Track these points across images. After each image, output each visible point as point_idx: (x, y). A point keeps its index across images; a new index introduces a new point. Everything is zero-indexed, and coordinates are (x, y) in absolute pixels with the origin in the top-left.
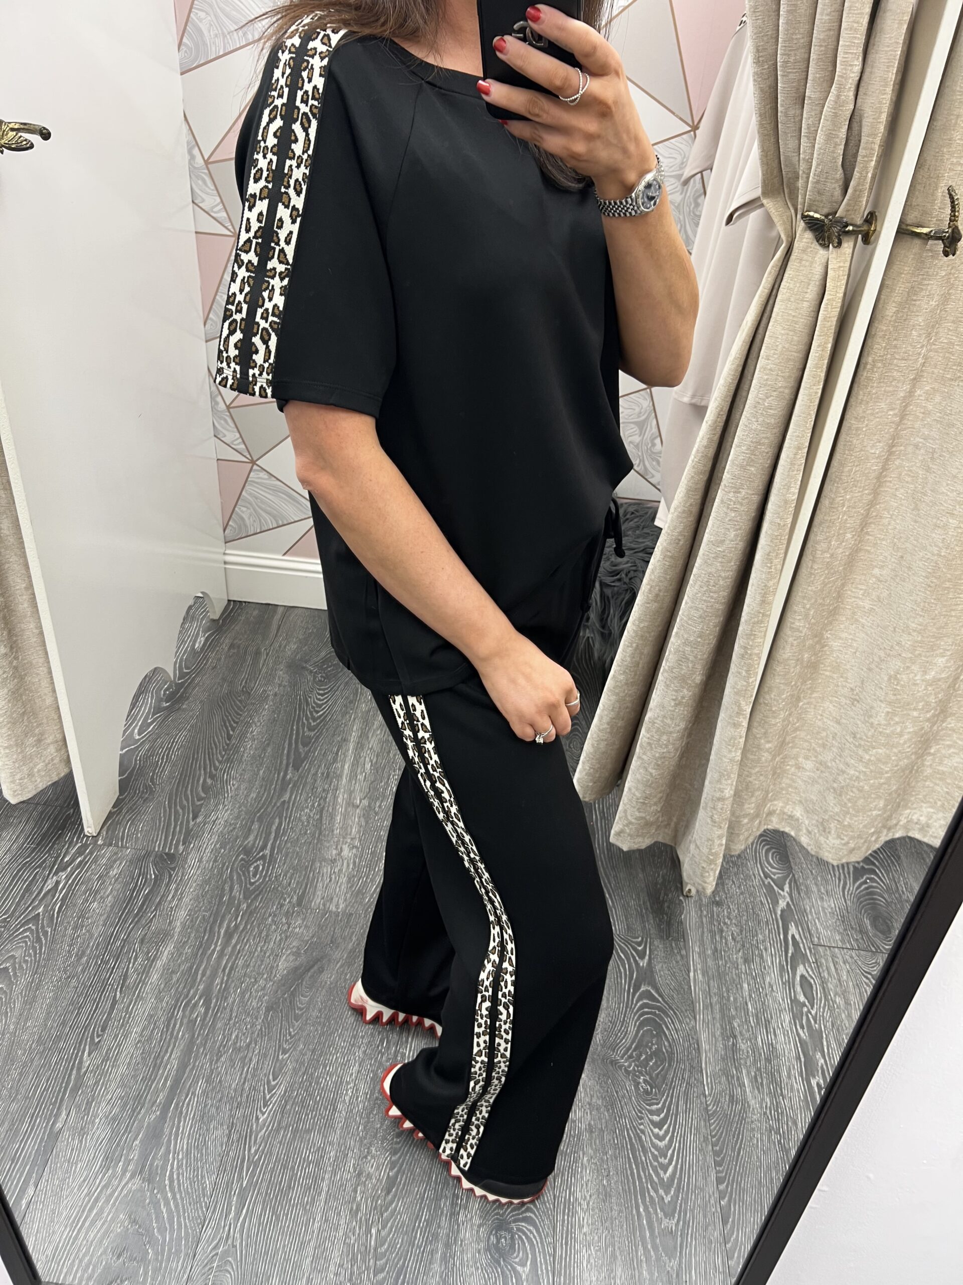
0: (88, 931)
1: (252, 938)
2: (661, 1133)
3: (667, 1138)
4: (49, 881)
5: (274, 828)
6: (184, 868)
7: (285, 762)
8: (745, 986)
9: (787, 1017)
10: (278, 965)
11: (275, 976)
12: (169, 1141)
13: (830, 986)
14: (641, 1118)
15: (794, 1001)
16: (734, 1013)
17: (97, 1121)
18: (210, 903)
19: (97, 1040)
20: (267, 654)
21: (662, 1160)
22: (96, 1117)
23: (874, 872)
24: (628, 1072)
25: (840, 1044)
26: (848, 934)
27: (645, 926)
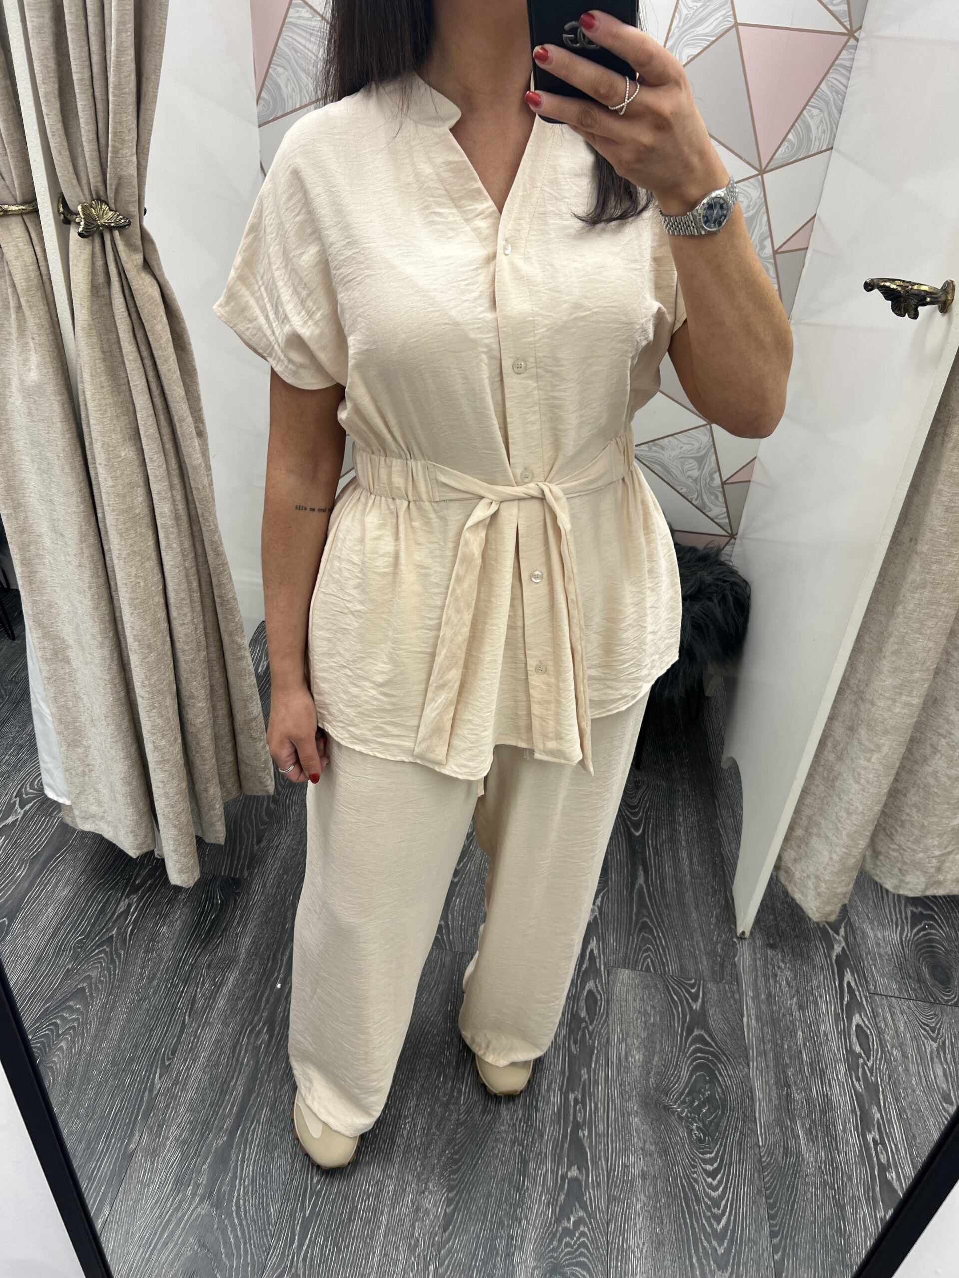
0: (159, 955)
2: (715, 1183)
3: (721, 1189)
4: (122, 903)
6: (249, 894)
8: (800, 1034)
9: (842, 1068)
12: (236, 1166)
13: (887, 1037)
14: (694, 1167)
15: (850, 1052)
16: (788, 1062)
17: (168, 1143)
19: (167, 1063)
21: (715, 1210)
22: (167, 1138)
23: (933, 918)
24: (681, 1118)
25: (897, 1100)
26: (905, 984)
27: (698, 968)
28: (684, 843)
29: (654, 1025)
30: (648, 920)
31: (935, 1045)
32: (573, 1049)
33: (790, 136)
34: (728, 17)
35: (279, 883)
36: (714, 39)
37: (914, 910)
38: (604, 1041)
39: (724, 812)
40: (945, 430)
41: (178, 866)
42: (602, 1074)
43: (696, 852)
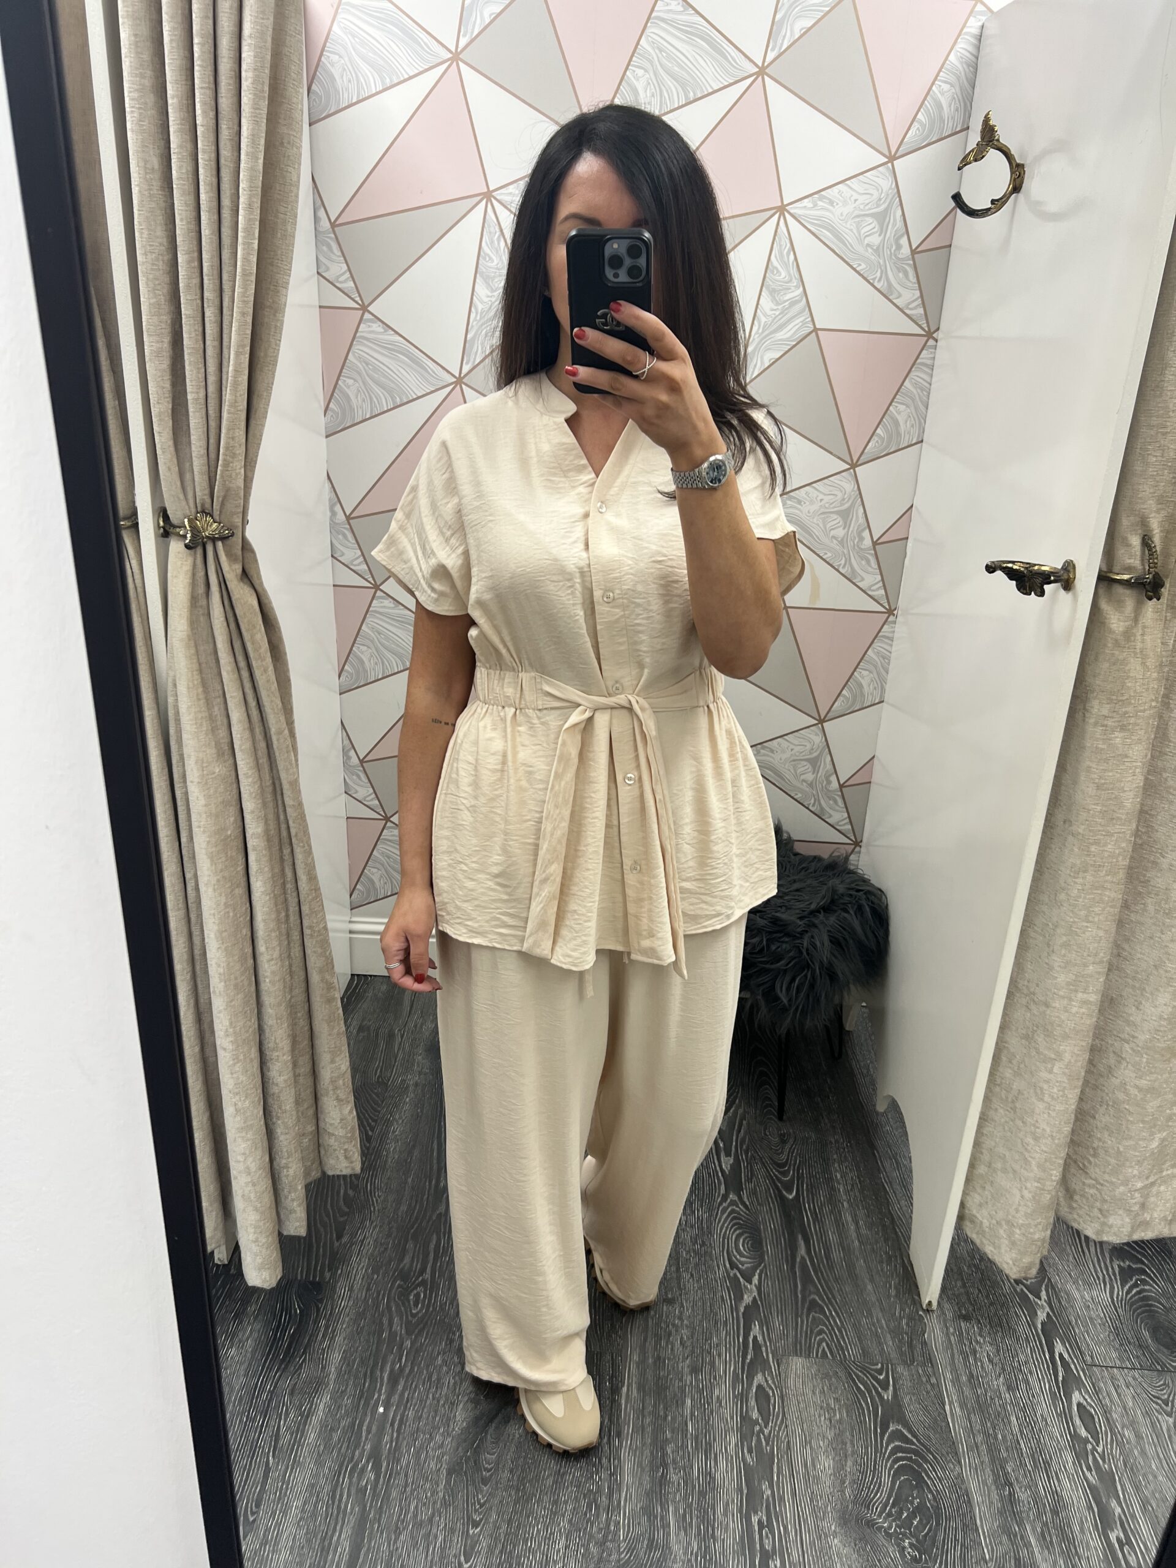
1: (421, 1382)
5: (432, 1246)
6: (333, 1299)
7: (435, 1167)
8: (1013, 1419)
9: (1069, 1458)
10: (455, 1416)
11: (454, 1429)
13: (1115, 1416)
16: (1005, 1455)
18: (368, 1341)
20: (402, 1037)
23: (1144, 1272)
24: (889, 1535)
25: (1137, 1488)
26: (1125, 1351)
27: (883, 1349)
28: (845, 1204)
29: (840, 1421)
30: (817, 1298)
31: (1171, 1420)
32: (749, 1459)
33: (879, 431)
34: (806, 323)
35: (369, 1284)
36: (794, 343)
37: (1122, 1264)
38: (784, 1446)
39: (887, 1164)
40: (1085, 706)
41: (259, 1260)
42: (788, 1489)
43: (861, 1213)
